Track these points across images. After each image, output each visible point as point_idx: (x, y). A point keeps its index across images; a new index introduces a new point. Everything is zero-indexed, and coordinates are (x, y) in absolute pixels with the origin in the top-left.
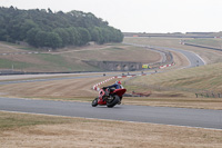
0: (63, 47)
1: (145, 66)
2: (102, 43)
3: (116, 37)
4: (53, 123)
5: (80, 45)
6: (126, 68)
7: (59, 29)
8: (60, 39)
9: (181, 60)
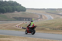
0: (6, 12)
1: (33, 19)
2: (19, 11)
3: (24, 9)
4: (4, 37)
5: (12, 12)
6: (27, 20)
7: (5, 7)
8: (5, 10)
9: (45, 17)
